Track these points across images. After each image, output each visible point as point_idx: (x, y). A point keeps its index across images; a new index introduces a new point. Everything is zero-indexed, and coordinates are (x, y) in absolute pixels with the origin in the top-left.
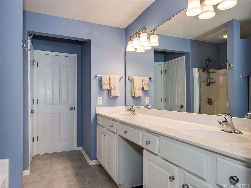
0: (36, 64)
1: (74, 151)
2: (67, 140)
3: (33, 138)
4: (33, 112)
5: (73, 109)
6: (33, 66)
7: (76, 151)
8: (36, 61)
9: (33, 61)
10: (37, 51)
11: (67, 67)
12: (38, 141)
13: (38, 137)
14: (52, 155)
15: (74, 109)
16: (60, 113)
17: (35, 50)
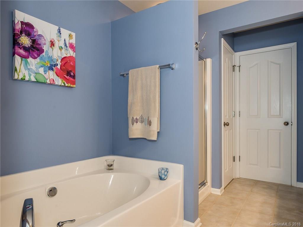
0: (237, 69)
1: (291, 186)
2: (280, 167)
3: (234, 157)
4: (228, 125)
5: (290, 124)
6: (234, 72)
7: (293, 187)
8: (237, 65)
9: (234, 66)
10: (238, 54)
11: (279, 64)
12: (240, 161)
13: (240, 157)
14: (256, 183)
15: (292, 125)
16: (268, 130)
17: (237, 53)
